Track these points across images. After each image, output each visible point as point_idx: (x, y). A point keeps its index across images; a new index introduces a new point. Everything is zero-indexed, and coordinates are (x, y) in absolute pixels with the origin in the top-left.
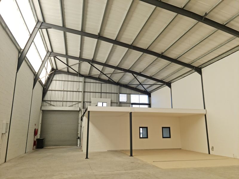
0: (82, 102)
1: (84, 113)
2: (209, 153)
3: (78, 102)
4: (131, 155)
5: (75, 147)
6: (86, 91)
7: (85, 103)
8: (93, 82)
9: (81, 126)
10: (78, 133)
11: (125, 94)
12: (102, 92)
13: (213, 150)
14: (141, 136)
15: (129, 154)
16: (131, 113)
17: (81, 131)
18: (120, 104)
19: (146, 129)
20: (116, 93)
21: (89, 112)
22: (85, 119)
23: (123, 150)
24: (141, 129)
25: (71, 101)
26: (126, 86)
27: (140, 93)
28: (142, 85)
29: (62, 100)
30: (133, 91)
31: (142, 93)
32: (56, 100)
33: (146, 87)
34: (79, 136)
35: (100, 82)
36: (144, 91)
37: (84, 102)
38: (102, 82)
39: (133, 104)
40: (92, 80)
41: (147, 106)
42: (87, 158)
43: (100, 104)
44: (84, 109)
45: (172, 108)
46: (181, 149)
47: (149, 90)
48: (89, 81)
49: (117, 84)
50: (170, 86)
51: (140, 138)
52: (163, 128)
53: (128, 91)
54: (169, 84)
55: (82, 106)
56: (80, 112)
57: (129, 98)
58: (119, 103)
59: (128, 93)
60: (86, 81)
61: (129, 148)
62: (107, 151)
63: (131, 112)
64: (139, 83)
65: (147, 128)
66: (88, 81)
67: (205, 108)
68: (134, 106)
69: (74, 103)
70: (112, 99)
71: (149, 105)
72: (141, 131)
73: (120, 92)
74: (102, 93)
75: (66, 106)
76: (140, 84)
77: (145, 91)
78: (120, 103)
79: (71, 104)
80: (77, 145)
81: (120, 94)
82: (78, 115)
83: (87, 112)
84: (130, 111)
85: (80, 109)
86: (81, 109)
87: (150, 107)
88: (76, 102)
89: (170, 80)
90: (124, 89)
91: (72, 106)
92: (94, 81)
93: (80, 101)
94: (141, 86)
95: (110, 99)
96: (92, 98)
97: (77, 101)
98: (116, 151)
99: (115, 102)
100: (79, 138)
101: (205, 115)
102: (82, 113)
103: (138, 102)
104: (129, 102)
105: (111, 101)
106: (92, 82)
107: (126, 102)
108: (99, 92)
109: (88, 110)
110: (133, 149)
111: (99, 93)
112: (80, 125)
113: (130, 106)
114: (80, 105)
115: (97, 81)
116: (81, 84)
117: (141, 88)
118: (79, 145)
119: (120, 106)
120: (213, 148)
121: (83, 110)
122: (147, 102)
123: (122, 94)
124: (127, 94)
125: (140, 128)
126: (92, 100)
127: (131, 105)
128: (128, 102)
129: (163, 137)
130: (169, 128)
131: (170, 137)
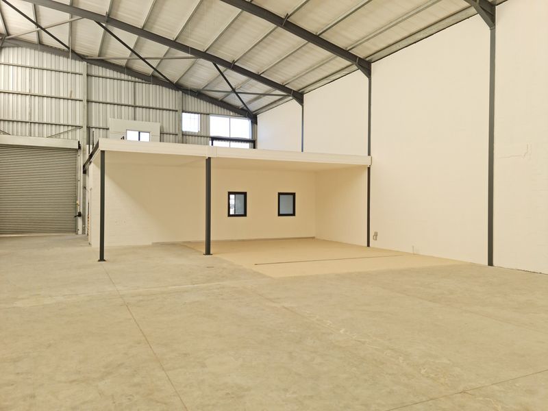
0: (85, 128)
1: (91, 156)
2: (368, 245)
3: (72, 126)
4: (208, 252)
5: (72, 235)
6: (93, 99)
7: (94, 129)
8: (112, 76)
9: (85, 188)
10: (78, 202)
11: (195, 113)
12: (137, 104)
13: (376, 239)
14: (232, 212)
15: (204, 251)
16: (209, 160)
17: (84, 198)
18: (184, 137)
19: (242, 196)
20: (174, 109)
21: (103, 152)
22: (94, 169)
23: (189, 242)
24: (232, 197)
25: (53, 122)
26: (199, 94)
27: (232, 113)
28: (237, 94)
29: (27, 120)
30: (215, 108)
31: (237, 115)
32: (11, 119)
33: (245, 98)
34: (80, 209)
35: (130, 78)
36: (242, 109)
37: (89, 128)
38: (137, 79)
39: (213, 139)
40: (108, 70)
41: (247, 146)
42: (102, 259)
43: (132, 136)
44: (91, 146)
45: (302, 151)
46: (313, 238)
47: (253, 107)
48: (101, 75)
49: (177, 86)
50: (301, 101)
51: (229, 215)
52: (280, 194)
53: (204, 106)
54: (299, 96)
55: (85, 137)
56: (80, 153)
57: (205, 125)
58: (180, 136)
59: (202, 112)
60: (93, 74)
61: (204, 238)
62: (153, 243)
63: (209, 158)
64: (230, 89)
65: (245, 194)
66: (97, 74)
67: (369, 154)
68: (216, 143)
69: (62, 129)
70: (164, 126)
71: (253, 142)
72: (232, 202)
73: (184, 109)
74: (138, 108)
75: (41, 135)
76: (234, 90)
77: (245, 108)
78: (183, 135)
79: (54, 130)
80: (75, 231)
81: (184, 114)
82: (76, 160)
83: (97, 154)
84: (207, 156)
85: (79, 145)
86: (82, 146)
87: (254, 148)
88: (68, 126)
89: (301, 87)
90: (192, 102)
91: (58, 135)
92: (116, 74)
93: (78, 124)
94: (234, 95)
95: (158, 125)
96: (110, 120)
97: (70, 123)
98: (173, 244)
99: (171, 132)
100: (80, 215)
101: (369, 169)
102: (84, 154)
103: (226, 135)
104: (205, 135)
105: (162, 128)
106: (108, 76)
107: (199, 134)
108: (130, 104)
109: (101, 148)
110: (211, 239)
111: (130, 108)
112: (81, 184)
113: (207, 144)
114: (81, 135)
115: (123, 75)
116: (80, 81)
117: (234, 100)
118: (80, 232)
119: (183, 143)
120: (376, 235)
121: (87, 149)
122: (248, 136)
123: (189, 112)
124: (201, 114)
125: (230, 193)
126: (111, 123)
127: (210, 142)
128: (202, 134)
129: (279, 215)
130: (294, 194)
131: (294, 214)
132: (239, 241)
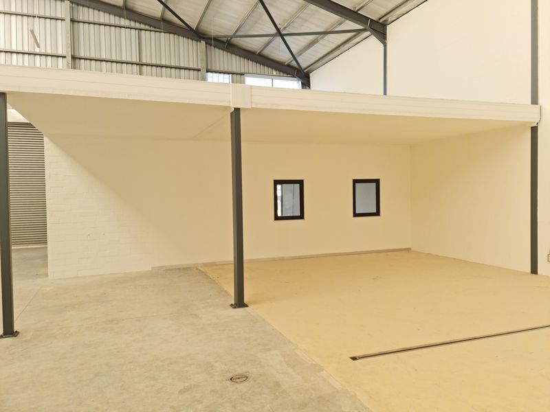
2: (535, 271)
6: (82, 55)
8: (107, 21)
11: (225, 73)
12: (144, 61)
19: (297, 186)
20: (195, 67)
24: (279, 187)
26: (227, 45)
27: (275, 73)
28: (282, 36)
30: (251, 66)
31: (281, 74)
33: (296, 43)
35: (133, 24)
38: (142, 26)
40: (102, 13)
46: (408, 250)
48: (91, 20)
49: (196, 34)
50: (382, 36)
51: (277, 218)
52: (355, 182)
53: (236, 63)
54: (379, 29)
59: (234, 70)
60: (81, 18)
63: (237, 110)
64: (274, 31)
65: (301, 183)
66: (86, 19)
67: (534, 102)
73: (209, 68)
74: (145, 67)
76: (279, 33)
81: (209, 74)
84: (233, 106)
89: (383, 11)
90: (221, 58)
92: (113, 20)
94: (279, 39)
101: (535, 129)
106: (102, 21)
108: (134, 60)
111: (135, 66)
115: (122, 20)
116: (62, 28)
117: (279, 52)
123: (216, 72)
124: (233, 74)
125: (276, 182)
129: (355, 215)
130: (377, 182)
131: (377, 213)
132: (294, 258)
